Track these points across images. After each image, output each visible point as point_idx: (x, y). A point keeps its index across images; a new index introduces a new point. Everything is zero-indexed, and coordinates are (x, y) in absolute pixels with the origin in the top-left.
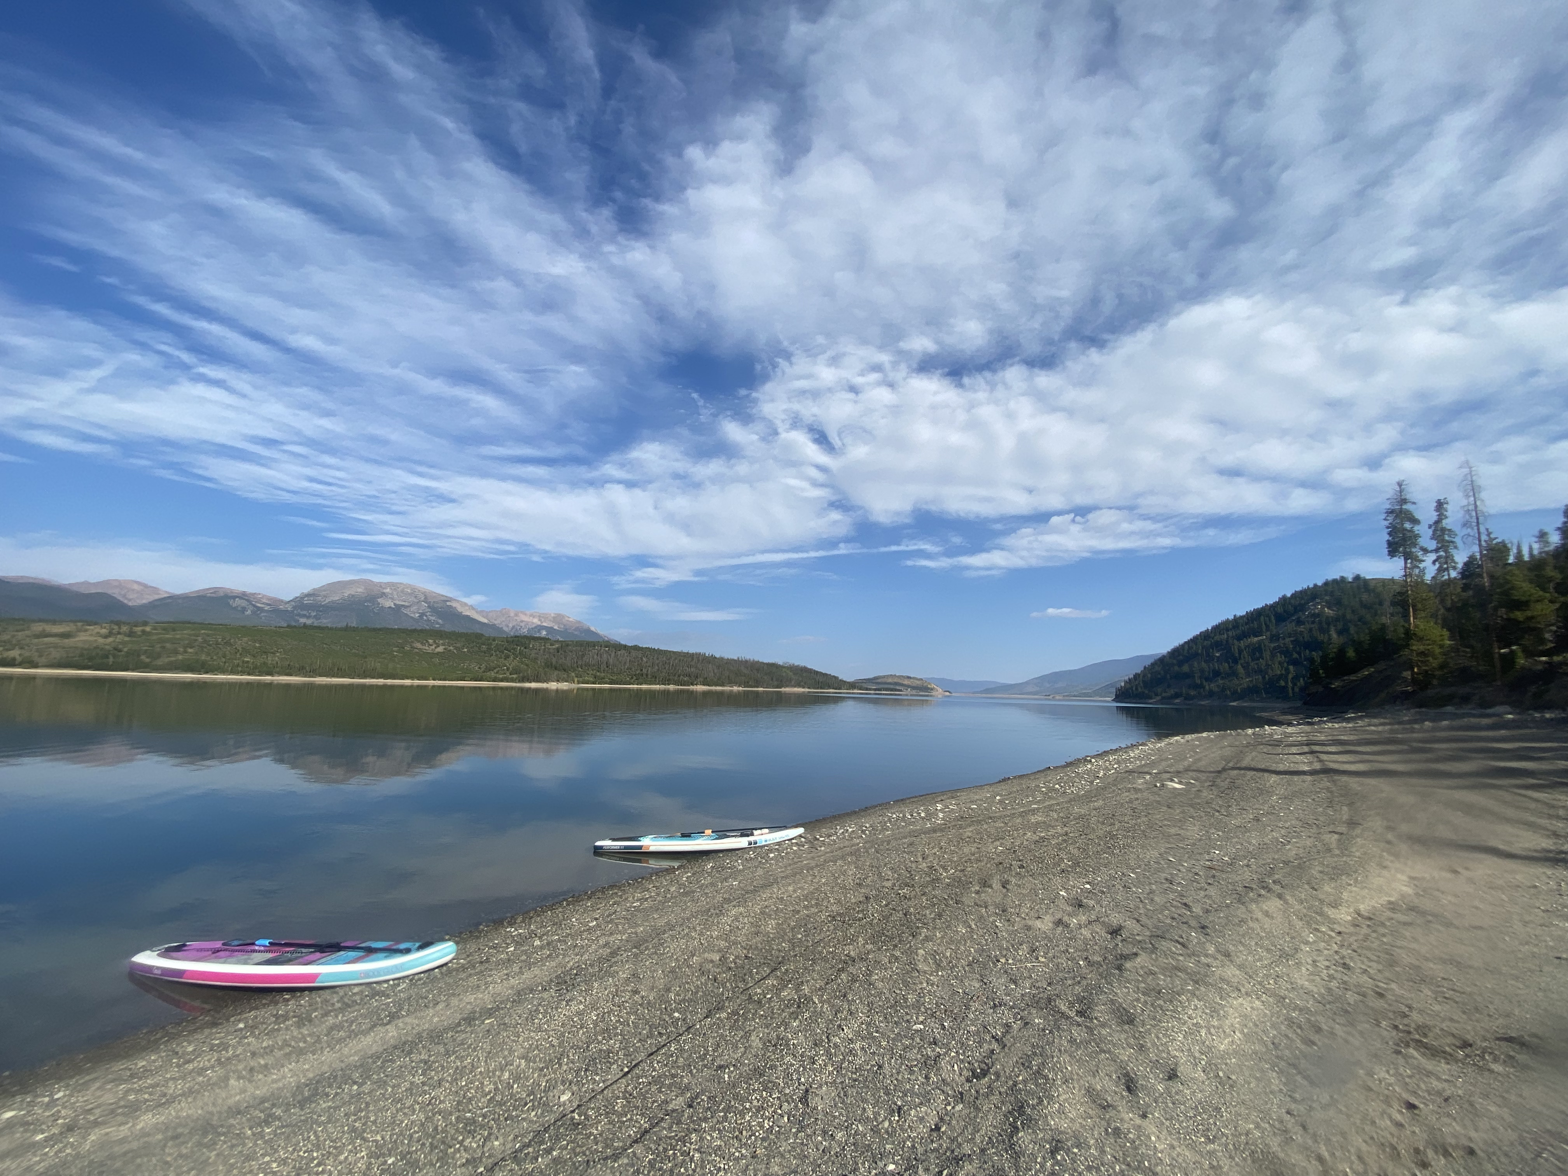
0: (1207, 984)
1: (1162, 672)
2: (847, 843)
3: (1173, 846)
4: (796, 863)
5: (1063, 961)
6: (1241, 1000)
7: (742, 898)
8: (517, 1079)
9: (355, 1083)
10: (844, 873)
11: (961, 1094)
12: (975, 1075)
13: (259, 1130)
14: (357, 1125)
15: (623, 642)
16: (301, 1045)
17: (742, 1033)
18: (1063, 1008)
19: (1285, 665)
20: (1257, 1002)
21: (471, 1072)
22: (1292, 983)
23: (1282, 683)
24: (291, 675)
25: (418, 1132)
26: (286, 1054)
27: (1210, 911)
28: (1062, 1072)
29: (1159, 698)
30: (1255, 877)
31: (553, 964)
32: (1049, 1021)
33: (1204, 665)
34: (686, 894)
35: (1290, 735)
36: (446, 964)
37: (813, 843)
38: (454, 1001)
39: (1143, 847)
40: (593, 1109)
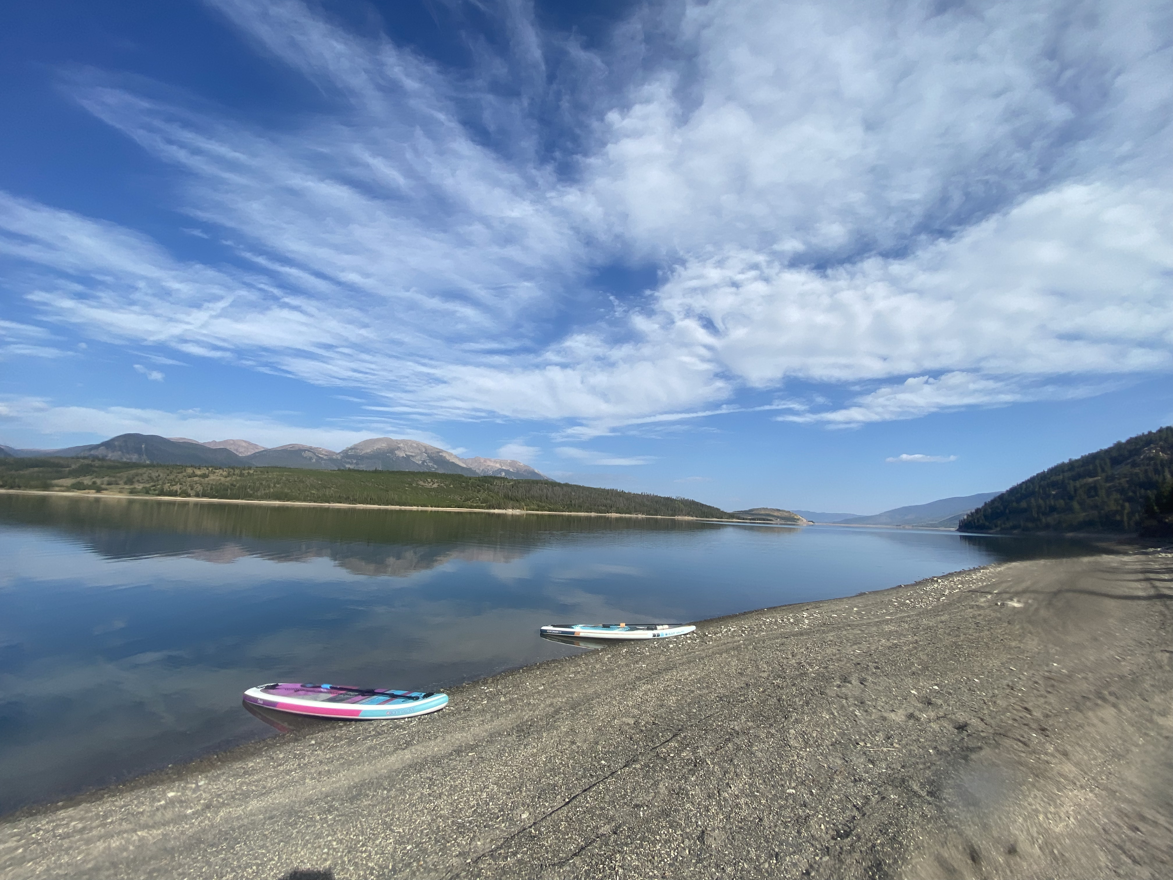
0: (1045, 778)
1: (1002, 508)
2: (730, 640)
3: (1014, 657)
4: (690, 653)
5: (914, 748)
6: (1075, 792)
7: (651, 677)
8: (492, 799)
9: (385, 789)
10: (729, 664)
11: (827, 848)
12: (839, 835)
13: (325, 816)
14: (387, 819)
15: (558, 481)
16: (351, 758)
17: (652, 782)
18: (916, 788)
19: (1121, 502)
20: (1091, 795)
21: (461, 790)
22: (1122, 780)
23: (1118, 518)
24: (341, 503)
25: (426, 829)
26: (341, 764)
27: (1050, 716)
28: (914, 840)
29: (998, 529)
30: (1092, 688)
31: (514, 716)
32: (903, 798)
33: (1041, 502)
34: (607, 671)
35: (1126, 563)
36: (442, 709)
37: (703, 638)
38: (448, 737)
39: (986, 657)
40: (544, 827)
